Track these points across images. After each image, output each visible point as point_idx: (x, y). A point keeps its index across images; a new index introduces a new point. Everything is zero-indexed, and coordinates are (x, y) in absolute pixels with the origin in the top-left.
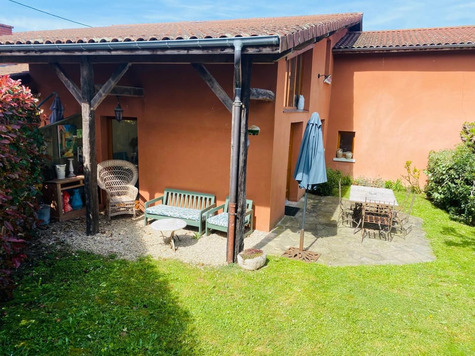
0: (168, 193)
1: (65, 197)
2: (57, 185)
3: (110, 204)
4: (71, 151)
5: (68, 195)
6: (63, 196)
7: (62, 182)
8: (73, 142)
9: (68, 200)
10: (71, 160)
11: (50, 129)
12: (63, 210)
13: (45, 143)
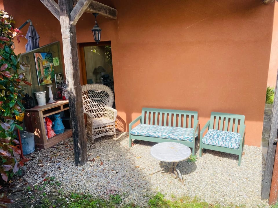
0: (146, 112)
1: (48, 123)
2: (39, 112)
3: (93, 128)
4: (49, 78)
5: (50, 121)
6: (46, 122)
7: (43, 109)
8: (51, 70)
9: (51, 126)
10: (50, 87)
11: (27, 57)
12: (47, 137)
13: (21, 66)
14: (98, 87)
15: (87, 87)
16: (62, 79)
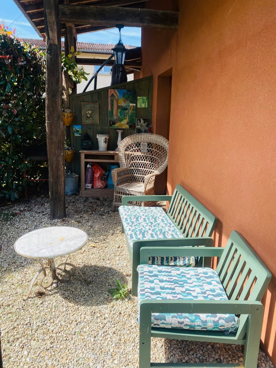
0: (176, 193)
1: (96, 171)
2: (81, 154)
8: (130, 112)
9: (98, 175)
10: (120, 132)
14: (156, 139)
15: (143, 137)
16: (147, 126)
